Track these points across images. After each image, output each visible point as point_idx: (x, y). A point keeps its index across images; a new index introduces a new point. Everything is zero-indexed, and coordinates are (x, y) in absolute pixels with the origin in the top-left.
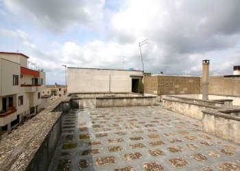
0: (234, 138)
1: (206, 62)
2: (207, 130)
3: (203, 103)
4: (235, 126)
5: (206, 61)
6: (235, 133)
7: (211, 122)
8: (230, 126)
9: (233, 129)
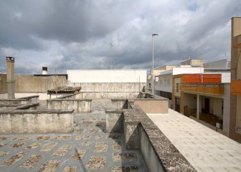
0: (28, 129)
1: (11, 60)
2: (4, 131)
3: (8, 103)
4: (28, 119)
5: (10, 58)
6: (29, 125)
7: (8, 121)
8: (24, 120)
9: (26, 122)
